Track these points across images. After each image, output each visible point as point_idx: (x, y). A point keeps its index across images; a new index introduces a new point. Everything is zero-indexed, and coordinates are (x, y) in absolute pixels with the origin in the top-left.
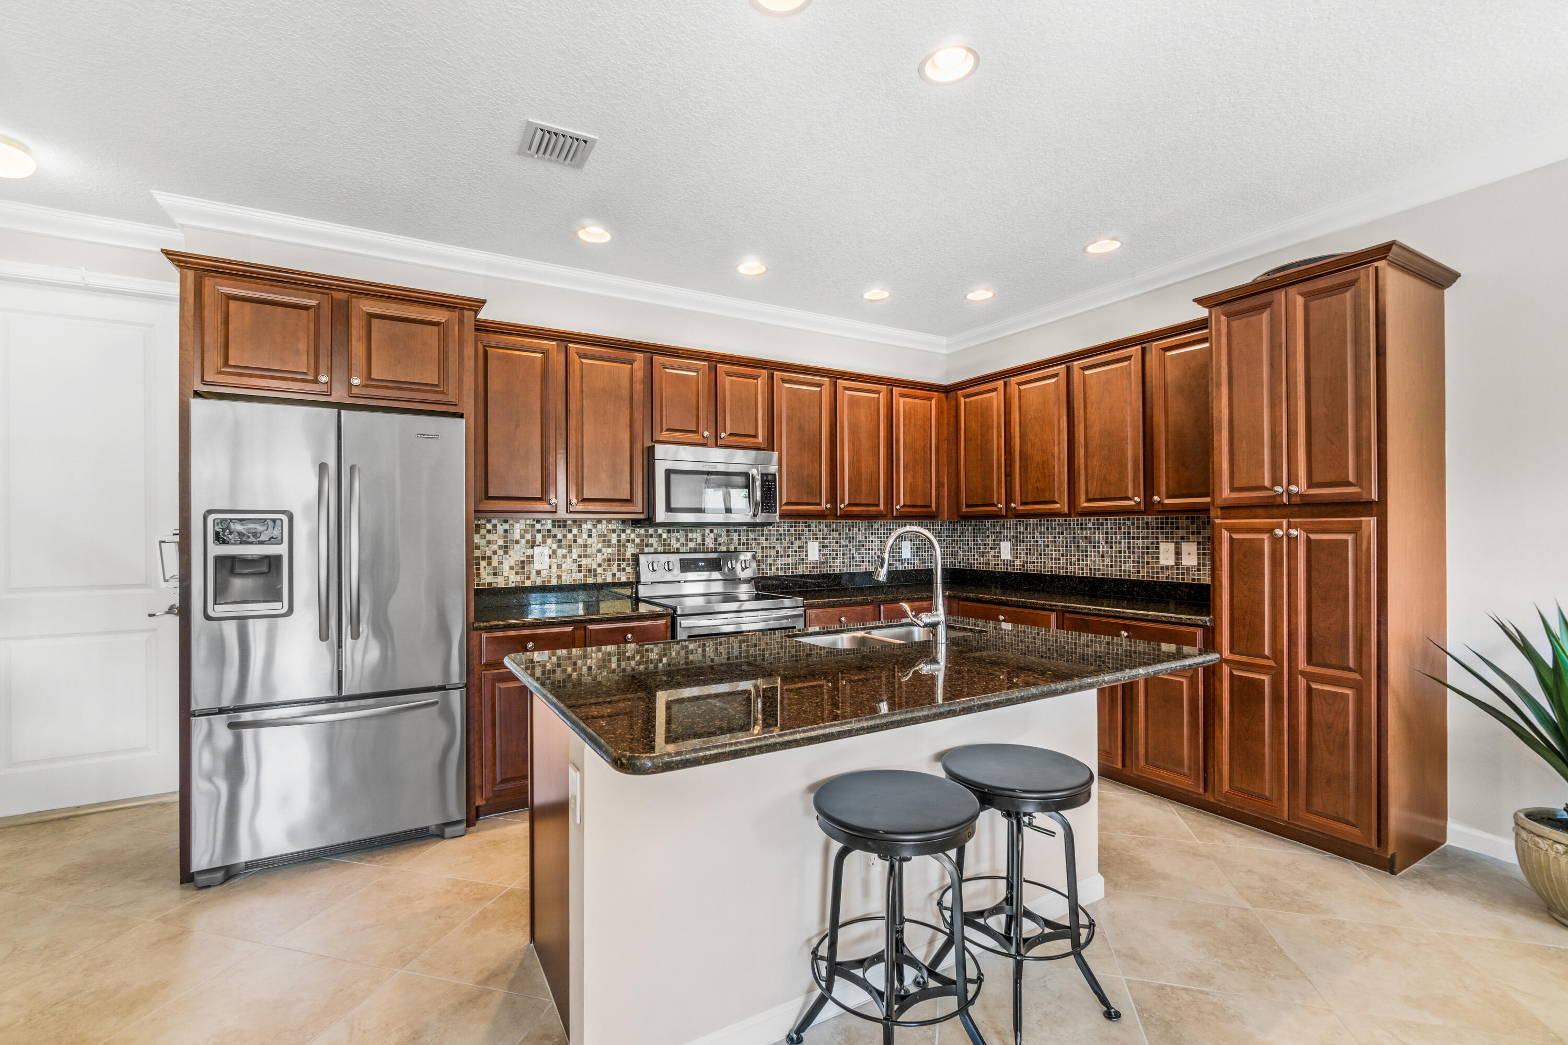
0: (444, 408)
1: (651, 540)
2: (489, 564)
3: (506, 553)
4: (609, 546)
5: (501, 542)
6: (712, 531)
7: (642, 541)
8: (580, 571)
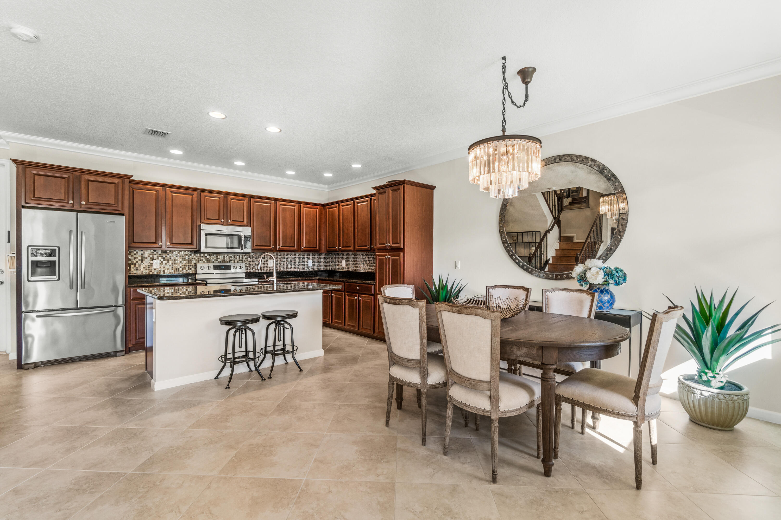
0: (117, 212)
1: (202, 258)
2: (135, 266)
3: (142, 262)
4: (185, 260)
5: (140, 258)
6: (228, 255)
7: (198, 258)
8: (172, 269)
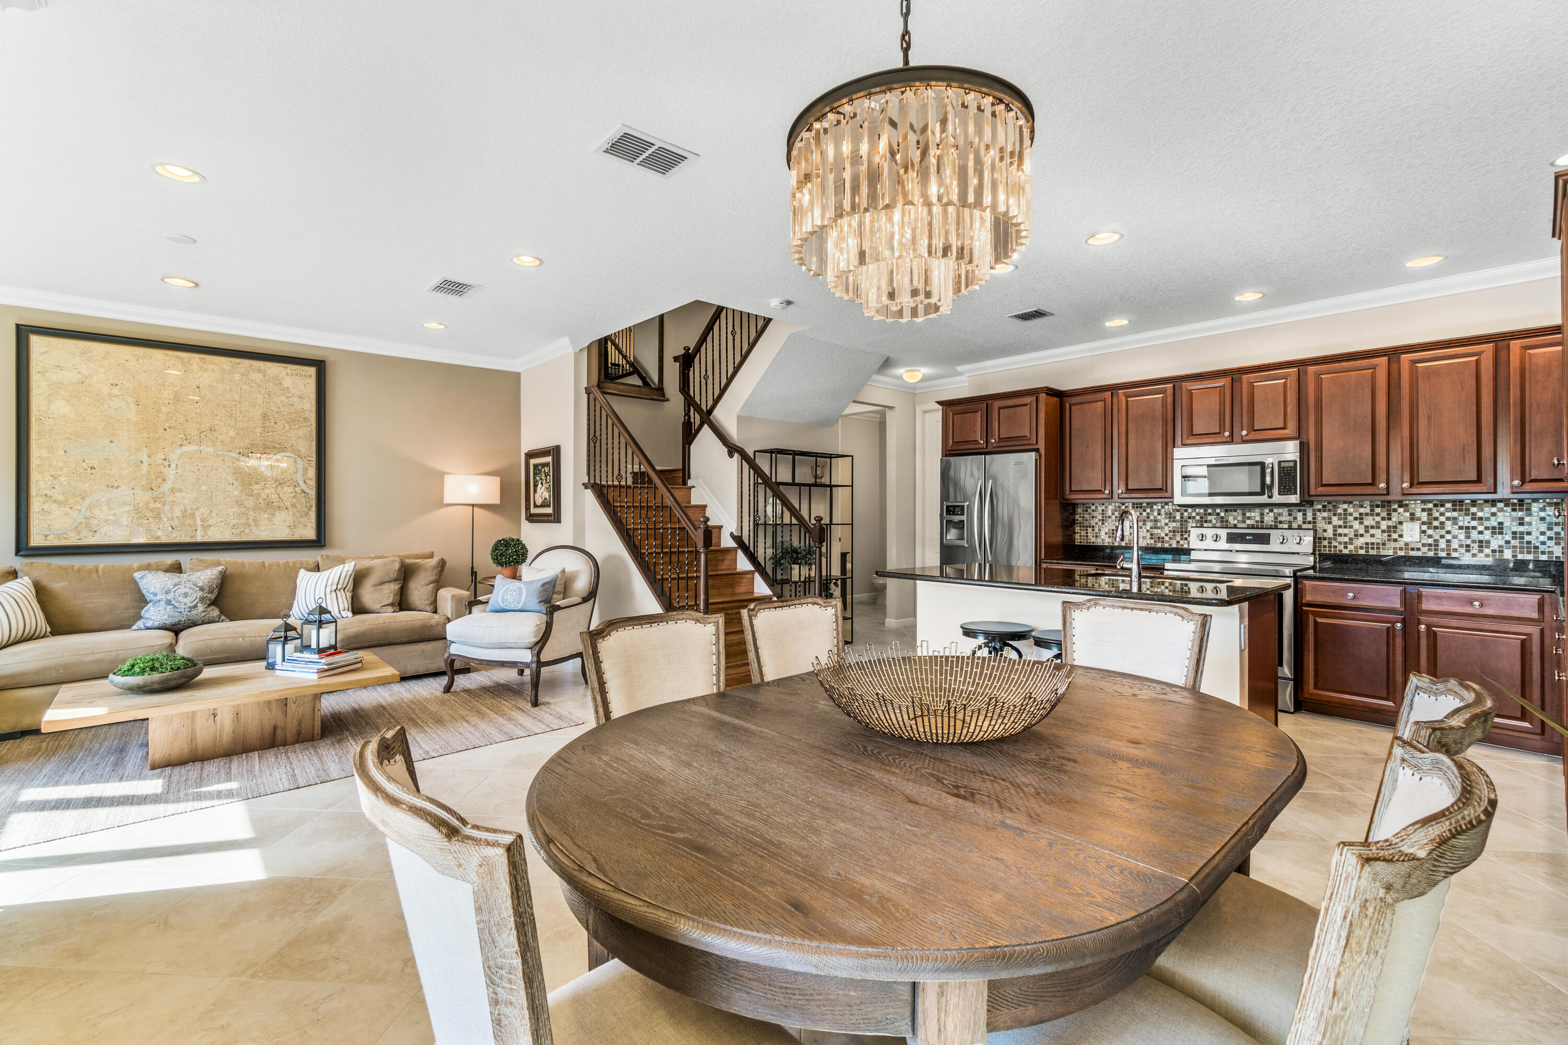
0: (1019, 448)
4: (1174, 521)
5: (1100, 517)
8: (1152, 538)
